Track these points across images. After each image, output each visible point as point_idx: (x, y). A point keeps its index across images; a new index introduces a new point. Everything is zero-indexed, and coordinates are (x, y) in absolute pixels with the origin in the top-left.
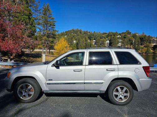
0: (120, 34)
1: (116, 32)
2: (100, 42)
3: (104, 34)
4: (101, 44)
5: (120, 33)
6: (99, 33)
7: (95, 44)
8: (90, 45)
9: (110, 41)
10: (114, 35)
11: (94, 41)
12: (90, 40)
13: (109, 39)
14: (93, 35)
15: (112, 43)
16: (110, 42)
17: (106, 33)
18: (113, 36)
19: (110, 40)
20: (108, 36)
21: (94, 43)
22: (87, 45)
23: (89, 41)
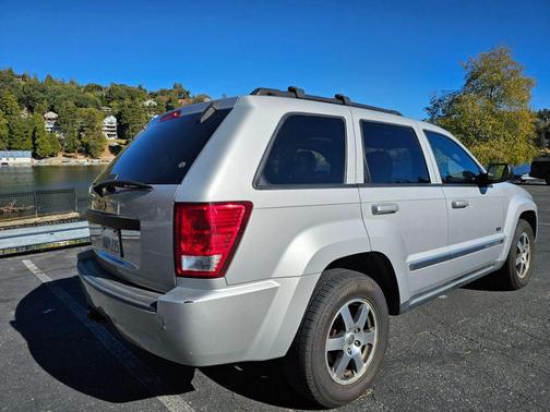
0: (153, 96)
1: (140, 88)
2: (79, 121)
3: (90, 88)
4: (82, 130)
5: (155, 91)
6: (72, 83)
7: (57, 127)
8: (30, 134)
9: (119, 117)
10: (133, 95)
11: (52, 115)
12: (31, 109)
13: (116, 111)
14: (43, 91)
15: (127, 126)
16: (118, 121)
17: (100, 88)
18: (127, 102)
19: (120, 113)
20: (108, 100)
21: (48, 126)
22: (16, 131)
23: (25, 114)
